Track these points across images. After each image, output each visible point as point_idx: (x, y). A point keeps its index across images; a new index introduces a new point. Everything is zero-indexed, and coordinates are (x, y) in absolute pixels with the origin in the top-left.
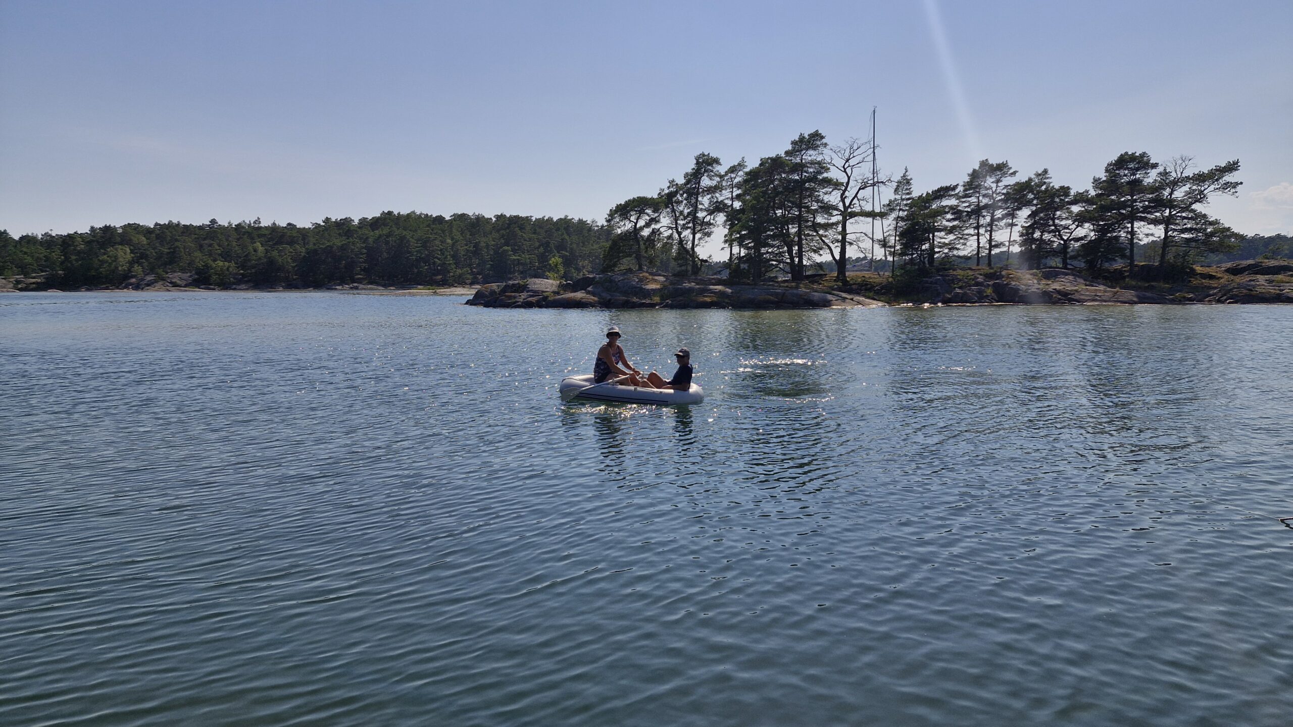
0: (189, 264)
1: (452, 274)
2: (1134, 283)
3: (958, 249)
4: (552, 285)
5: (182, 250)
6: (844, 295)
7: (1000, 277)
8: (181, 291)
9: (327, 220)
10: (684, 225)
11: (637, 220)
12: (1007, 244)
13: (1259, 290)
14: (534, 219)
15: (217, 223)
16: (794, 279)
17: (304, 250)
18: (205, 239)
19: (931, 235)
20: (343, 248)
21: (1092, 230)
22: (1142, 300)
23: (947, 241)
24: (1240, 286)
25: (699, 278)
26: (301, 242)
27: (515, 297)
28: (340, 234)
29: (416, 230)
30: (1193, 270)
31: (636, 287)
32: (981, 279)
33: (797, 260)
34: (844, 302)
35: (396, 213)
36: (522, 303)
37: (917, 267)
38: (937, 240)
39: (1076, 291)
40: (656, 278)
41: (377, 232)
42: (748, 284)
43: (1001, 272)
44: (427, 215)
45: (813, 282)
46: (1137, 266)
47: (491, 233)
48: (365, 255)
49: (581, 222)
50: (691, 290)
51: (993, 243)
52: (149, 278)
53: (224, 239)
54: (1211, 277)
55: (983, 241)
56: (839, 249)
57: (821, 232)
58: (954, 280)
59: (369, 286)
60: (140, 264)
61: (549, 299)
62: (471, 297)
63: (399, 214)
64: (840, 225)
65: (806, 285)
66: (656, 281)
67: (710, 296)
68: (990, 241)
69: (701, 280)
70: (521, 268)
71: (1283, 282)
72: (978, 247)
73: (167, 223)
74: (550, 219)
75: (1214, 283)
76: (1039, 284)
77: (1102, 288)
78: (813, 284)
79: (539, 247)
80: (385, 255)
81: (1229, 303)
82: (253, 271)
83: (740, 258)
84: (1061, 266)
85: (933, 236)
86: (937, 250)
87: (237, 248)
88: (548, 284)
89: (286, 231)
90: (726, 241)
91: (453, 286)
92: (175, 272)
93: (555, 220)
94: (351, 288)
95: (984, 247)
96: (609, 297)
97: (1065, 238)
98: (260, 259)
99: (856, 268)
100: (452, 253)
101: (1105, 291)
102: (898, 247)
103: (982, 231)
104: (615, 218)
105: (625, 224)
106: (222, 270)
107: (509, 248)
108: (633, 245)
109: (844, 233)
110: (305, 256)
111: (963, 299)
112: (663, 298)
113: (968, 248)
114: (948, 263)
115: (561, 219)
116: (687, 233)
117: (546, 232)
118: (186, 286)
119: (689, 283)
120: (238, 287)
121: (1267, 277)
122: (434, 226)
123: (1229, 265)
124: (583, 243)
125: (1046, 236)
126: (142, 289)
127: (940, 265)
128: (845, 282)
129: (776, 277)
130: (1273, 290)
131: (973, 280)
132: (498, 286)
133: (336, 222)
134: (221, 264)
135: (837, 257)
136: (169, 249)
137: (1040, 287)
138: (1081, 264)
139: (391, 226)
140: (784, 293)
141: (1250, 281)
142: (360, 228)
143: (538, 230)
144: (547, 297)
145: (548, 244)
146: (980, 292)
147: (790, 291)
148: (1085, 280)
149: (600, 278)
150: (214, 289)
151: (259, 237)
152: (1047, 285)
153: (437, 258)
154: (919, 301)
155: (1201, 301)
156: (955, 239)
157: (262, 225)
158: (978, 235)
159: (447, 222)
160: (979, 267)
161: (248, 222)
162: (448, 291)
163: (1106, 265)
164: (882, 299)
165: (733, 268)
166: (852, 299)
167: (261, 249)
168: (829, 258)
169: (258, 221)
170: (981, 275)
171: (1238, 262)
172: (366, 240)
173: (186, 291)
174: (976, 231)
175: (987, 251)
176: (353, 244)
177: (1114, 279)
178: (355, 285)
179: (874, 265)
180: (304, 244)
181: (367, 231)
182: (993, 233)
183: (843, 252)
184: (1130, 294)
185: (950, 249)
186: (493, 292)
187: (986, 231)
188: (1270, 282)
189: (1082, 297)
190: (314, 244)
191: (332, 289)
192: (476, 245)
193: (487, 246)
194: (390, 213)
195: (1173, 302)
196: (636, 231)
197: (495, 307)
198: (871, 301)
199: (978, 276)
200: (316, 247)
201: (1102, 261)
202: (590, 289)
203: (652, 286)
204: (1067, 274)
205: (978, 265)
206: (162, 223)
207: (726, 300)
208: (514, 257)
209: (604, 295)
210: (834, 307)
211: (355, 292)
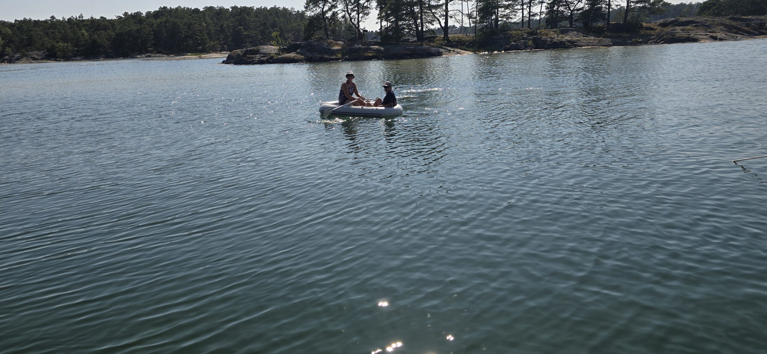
0: (41, 45)
1: (208, 45)
2: (609, 34)
3: (511, 18)
4: (274, 49)
5: (36, 37)
6: (449, 48)
7: (537, 34)
8: (39, 62)
9: (126, 14)
10: (352, 8)
11: (324, 6)
12: (539, 14)
13: (677, 35)
14: (255, 8)
15: (55, 18)
16: (419, 40)
17: (114, 34)
18: (49, 29)
19: (496, 10)
20: (138, 31)
21: (586, 4)
22: (614, 44)
23: (505, 13)
24: (667, 34)
25: (364, 41)
26: (111, 28)
27: (253, 58)
28: (135, 22)
29: (183, 18)
30: (642, 25)
31: (326, 49)
32: (525, 36)
33: (420, 28)
34: (449, 53)
35: (168, 7)
36: (258, 61)
37: (489, 30)
38: (500, 13)
39: (579, 40)
40: (338, 42)
41: (158, 20)
42: (393, 44)
43: (537, 31)
44: (188, 8)
45: (430, 41)
46: (611, 24)
47: (230, 18)
48: (152, 36)
49: (285, 9)
50: (360, 49)
51: (531, 14)
52: (17, 55)
53: (62, 28)
54: (651, 29)
55: (526, 12)
56: (444, 21)
57: (433, 11)
58: (511, 36)
59: (157, 55)
60: (10, 47)
61: (274, 58)
62: (225, 59)
63: (170, 8)
64: (444, 6)
65: (426, 43)
66: (338, 44)
67: (371, 53)
68: (530, 12)
69: (364, 42)
70: (250, 39)
71: (690, 30)
72: (523, 16)
73: (23, 20)
74: (265, 9)
75: (652, 32)
76: (558, 37)
77: (592, 38)
78: (430, 42)
79: (260, 26)
80: (165, 35)
81: (662, 43)
82: (83, 48)
83: (387, 28)
84: (569, 26)
85: (498, 11)
86: (500, 19)
87: (71, 34)
88: (272, 49)
89: (100, 22)
90: (378, 18)
91: (210, 53)
92: (33, 51)
93: (268, 8)
94: (146, 56)
95: (526, 17)
96: (311, 56)
97: (572, 9)
98: (86, 40)
99: (453, 32)
100: (207, 32)
101: (595, 40)
102: (478, 18)
103: (525, 7)
104: (310, 6)
105: (316, 9)
106: (63, 48)
107: (242, 27)
108: (322, 22)
109: (447, 11)
110: (115, 38)
111: (517, 48)
112: (343, 55)
113: (517, 18)
114: (507, 27)
115: (272, 8)
116: (354, 14)
117: (264, 16)
118: (41, 59)
119: (358, 45)
120: (75, 59)
121: (681, 27)
122: (193, 15)
123: (661, 21)
124: (287, 22)
125: (561, 9)
126: (14, 62)
127: (502, 28)
128: (448, 40)
129: (409, 39)
130: (685, 35)
131: (522, 36)
132: (241, 51)
133: (131, 15)
134: (62, 44)
135: (443, 25)
136: (27, 36)
137: (558, 39)
138: (579, 24)
139: (167, 16)
140: (415, 49)
141: (672, 30)
142: (147, 18)
143: (259, 15)
144: (272, 57)
145: (265, 24)
146: (525, 43)
147: (418, 48)
148: (583, 34)
149: (304, 44)
150: (60, 61)
151: (84, 27)
152: (563, 37)
153: (197, 35)
154: (491, 50)
155: (646, 43)
156: (510, 12)
157: (84, 18)
158: (523, 9)
159: (202, 12)
160: (524, 28)
161: (75, 17)
162: (208, 55)
163: (594, 24)
164: (470, 50)
165: (383, 34)
166: (454, 51)
167: (86, 34)
168: (439, 26)
169: (81, 16)
170: (525, 33)
171: (666, 19)
172: (152, 26)
173: (42, 62)
174: (522, 7)
175: (528, 19)
176: (144, 28)
177: (598, 32)
178: (149, 54)
179: (463, 29)
180: (113, 29)
181: (152, 20)
182: (531, 7)
183: (446, 23)
184: (608, 41)
185: (507, 18)
186: (238, 55)
187: (527, 7)
188: (683, 30)
189: (582, 44)
190: (120, 30)
191: (135, 58)
192: (221, 26)
193: (228, 27)
194: (165, 8)
195: (631, 44)
196: (324, 13)
197: (241, 64)
198: (464, 51)
199: (524, 34)
200: (121, 32)
201: (592, 22)
202: (298, 51)
203: (336, 48)
204: (573, 31)
205: (523, 27)
206: (19, 20)
207: (381, 55)
208: (246, 33)
209: (307, 54)
210: (444, 56)
211: (150, 59)
